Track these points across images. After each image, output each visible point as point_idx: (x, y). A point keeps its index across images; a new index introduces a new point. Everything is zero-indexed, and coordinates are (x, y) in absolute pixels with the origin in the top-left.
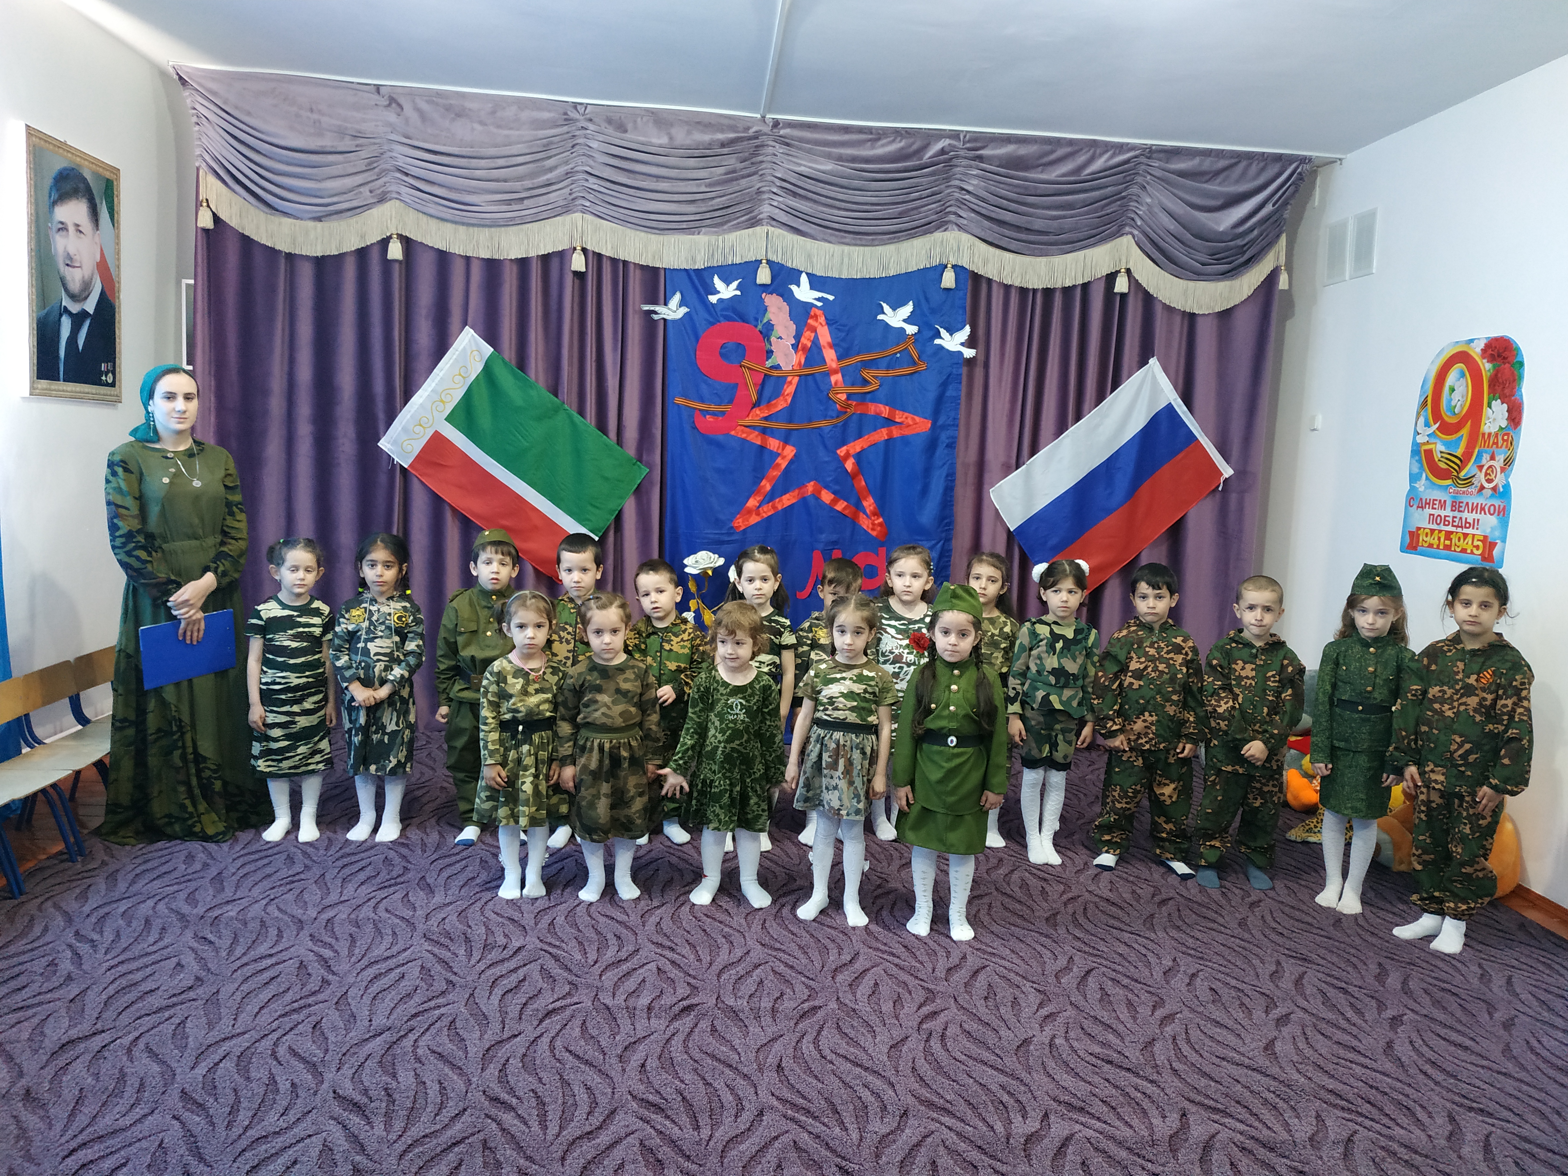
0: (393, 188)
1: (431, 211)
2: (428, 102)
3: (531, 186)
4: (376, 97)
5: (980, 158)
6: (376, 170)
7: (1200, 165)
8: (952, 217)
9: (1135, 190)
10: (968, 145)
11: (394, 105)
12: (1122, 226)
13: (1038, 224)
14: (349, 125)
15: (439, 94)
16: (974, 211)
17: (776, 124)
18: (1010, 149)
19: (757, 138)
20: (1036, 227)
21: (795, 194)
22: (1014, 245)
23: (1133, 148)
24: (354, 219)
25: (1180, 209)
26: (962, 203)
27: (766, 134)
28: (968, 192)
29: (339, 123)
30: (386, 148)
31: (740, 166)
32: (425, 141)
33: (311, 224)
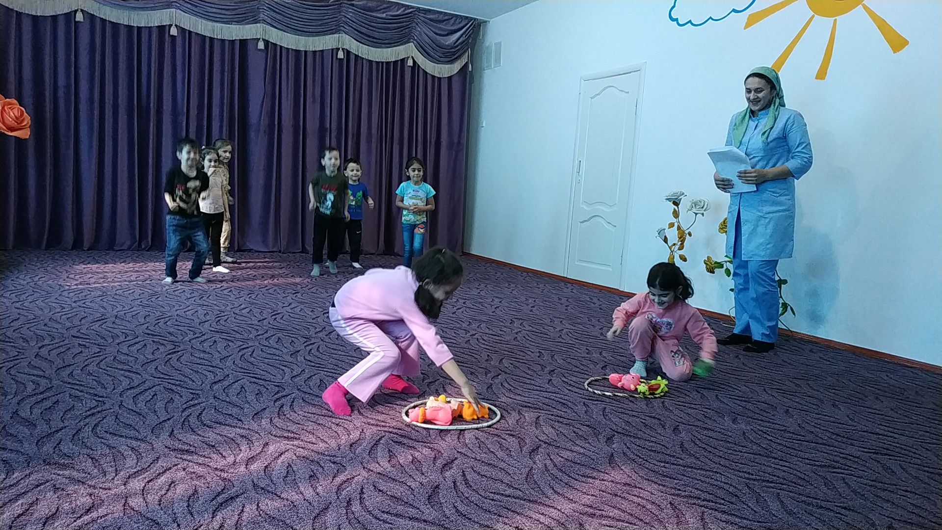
5: (353, 5)
7: (438, 17)
8: (342, 28)
9: (414, 24)
12: (410, 39)
13: (376, 35)
16: (351, 26)
21: (274, 11)
22: (368, 43)
23: (413, 7)
25: (431, 34)
26: (346, 23)
28: (348, 19)
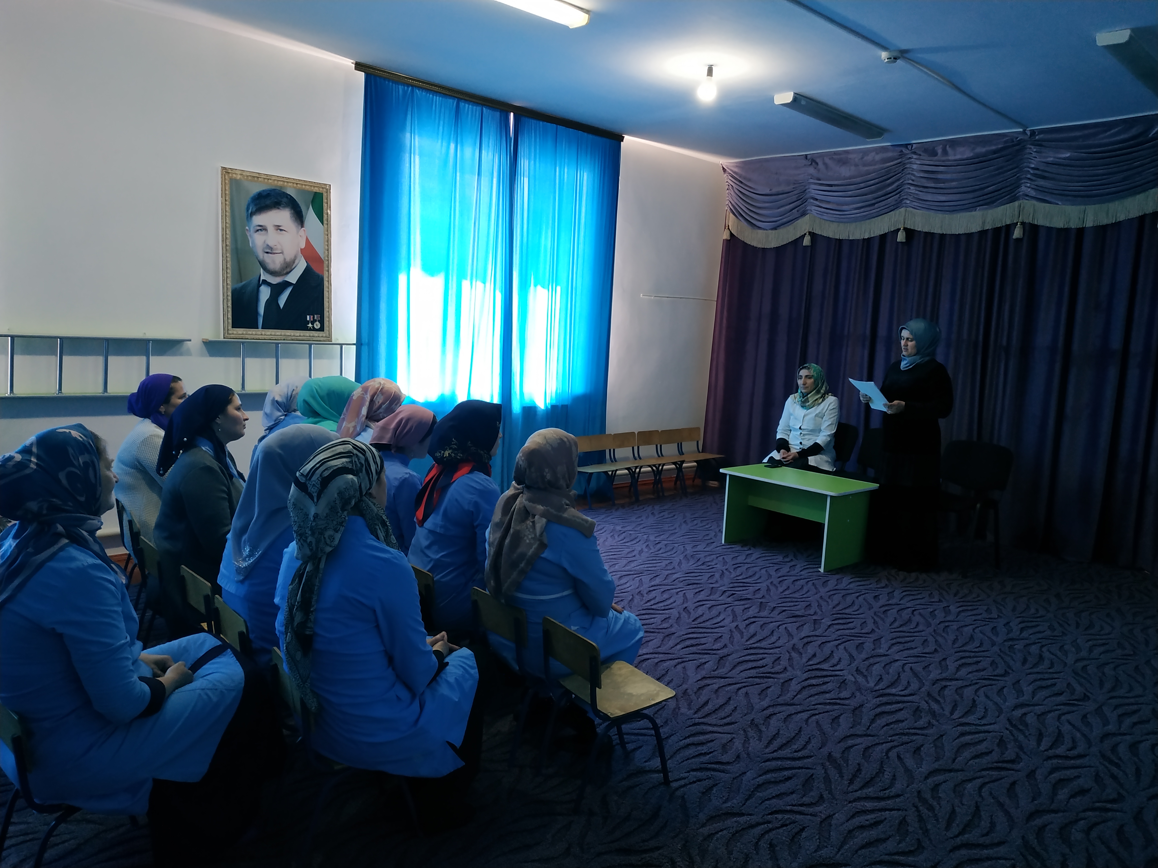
0: (808, 208)
1: (825, 218)
2: (830, 159)
3: (877, 196)
4: (805, 161)
6: (802, 199)
11: (813, 163)
14: (792, 178)
15: (835, 153)
17: (1033, 133)
19: (1018, 144)
21: (1044, 178)
24: (790, 227)
27: (1025, 141)
29: (788, 178)
30: (807, 187)
31: (1003, 164)
32: (825, 180)
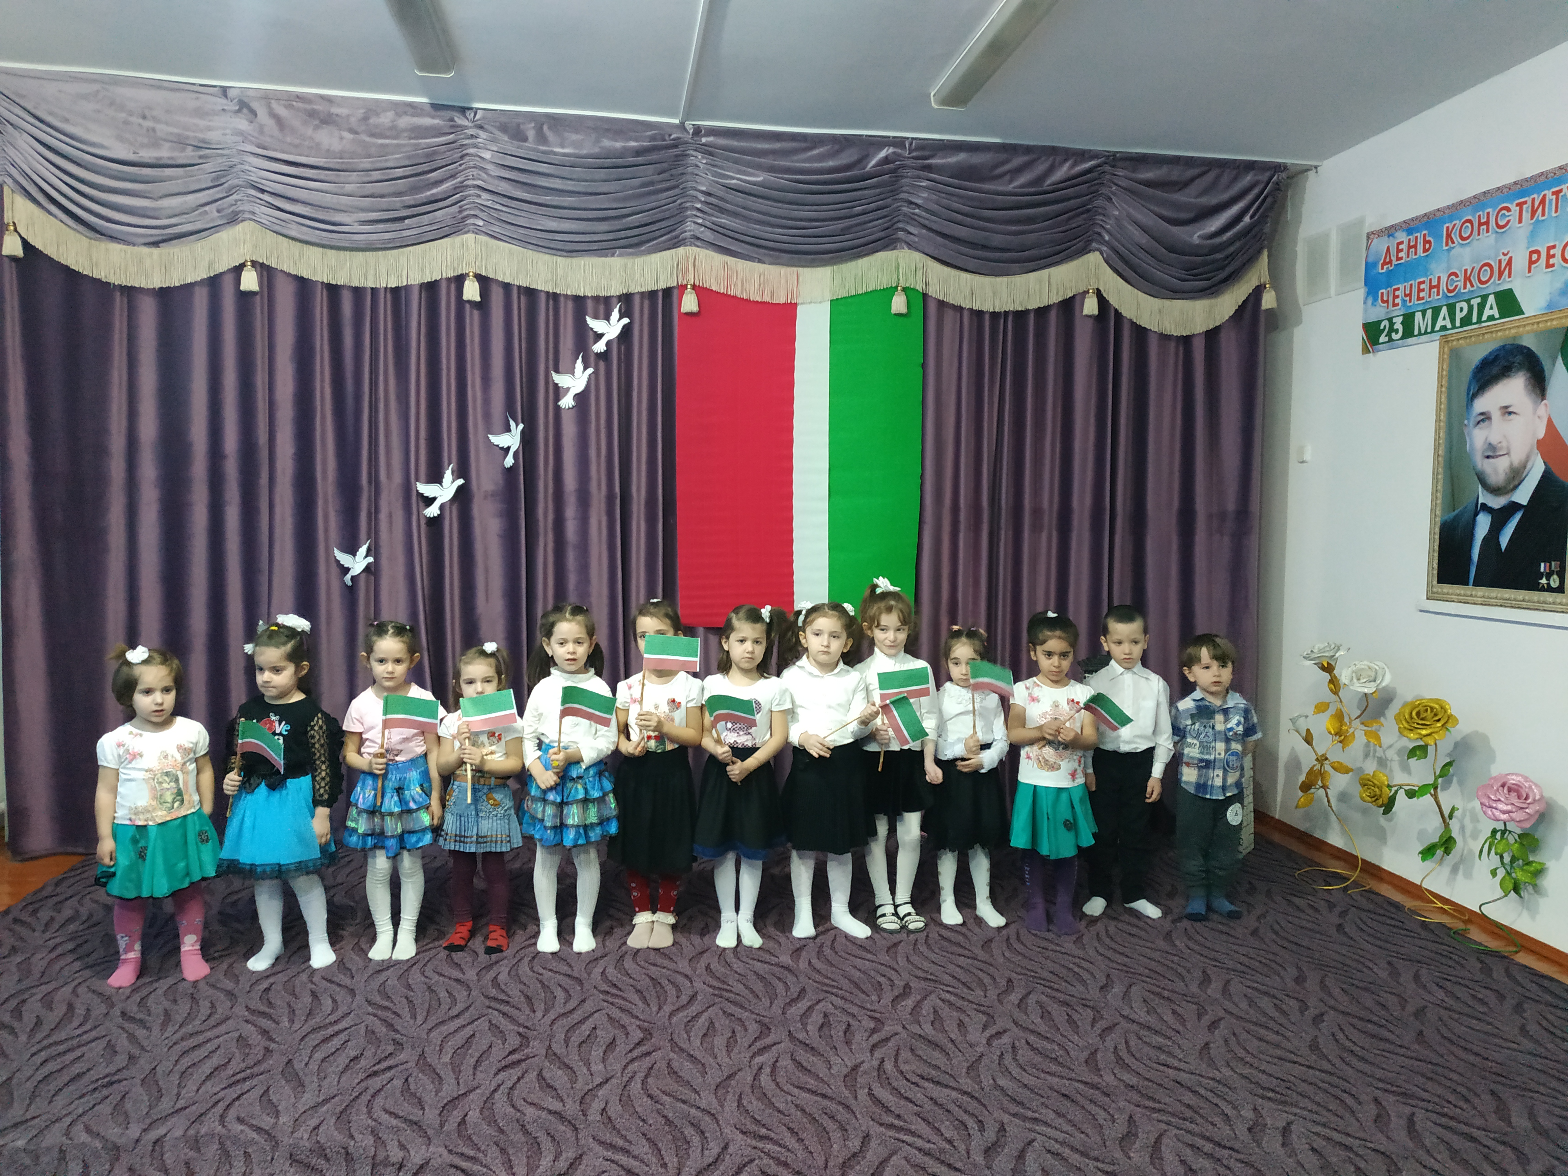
0: (247, 207)
1: (293, 233)
2: (286, 107)
3: (412, 203)
4: (224, 101)
5: (928, 168)
6: (226, 185)
7: (1169, 173)
8: (902, 234)
9: (1099, 202)
10: (914, 154)
11: (245, 110)
12: (1089, 242)
13: (996, 240)
14: (191, 134)
16: (925, 226)
17: (697, 131)
18: (961, 157)
19: (676, 146)
20: (994, 244)
21: (722, 210)
22: (972, 263)
23: (1098, 155)
24: (199, 244)
25: (1150, 221)
26: (911, 219)
27: (686, 143)
28: (918, 206)
29: (175, 131)
30: (235, 160)
31: (656, 178)
32: (283, 152)
33: (145, 250)
